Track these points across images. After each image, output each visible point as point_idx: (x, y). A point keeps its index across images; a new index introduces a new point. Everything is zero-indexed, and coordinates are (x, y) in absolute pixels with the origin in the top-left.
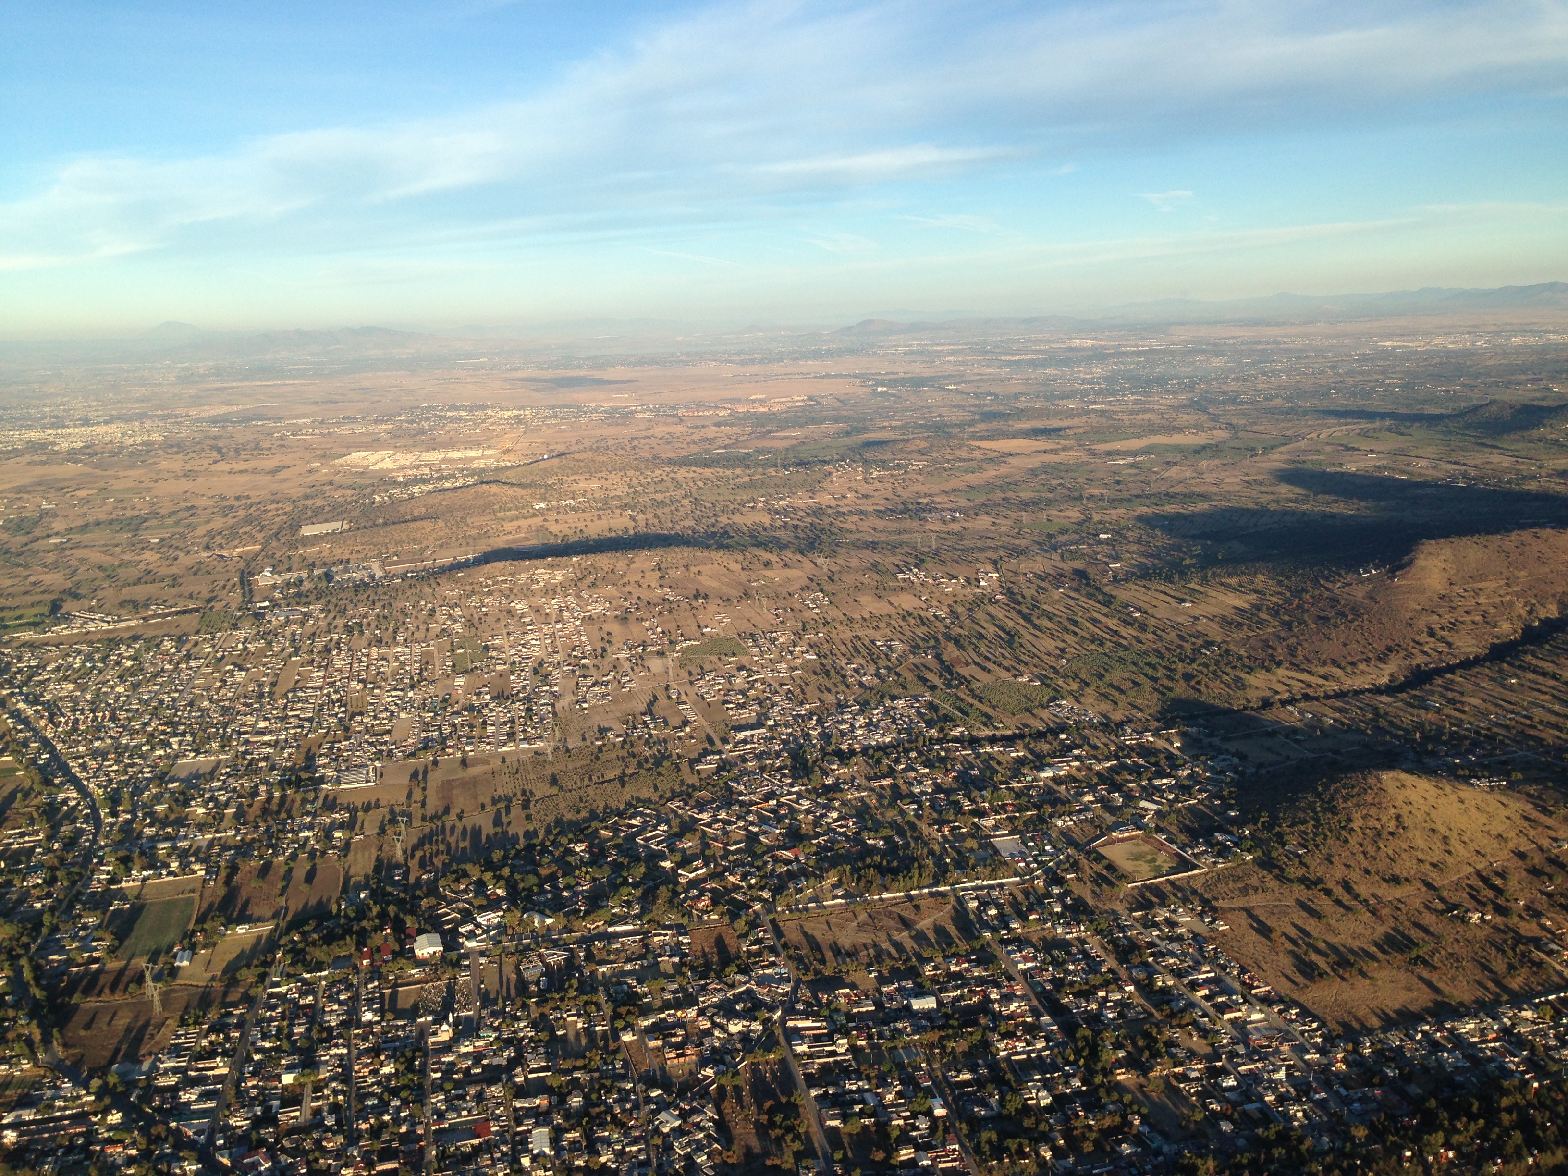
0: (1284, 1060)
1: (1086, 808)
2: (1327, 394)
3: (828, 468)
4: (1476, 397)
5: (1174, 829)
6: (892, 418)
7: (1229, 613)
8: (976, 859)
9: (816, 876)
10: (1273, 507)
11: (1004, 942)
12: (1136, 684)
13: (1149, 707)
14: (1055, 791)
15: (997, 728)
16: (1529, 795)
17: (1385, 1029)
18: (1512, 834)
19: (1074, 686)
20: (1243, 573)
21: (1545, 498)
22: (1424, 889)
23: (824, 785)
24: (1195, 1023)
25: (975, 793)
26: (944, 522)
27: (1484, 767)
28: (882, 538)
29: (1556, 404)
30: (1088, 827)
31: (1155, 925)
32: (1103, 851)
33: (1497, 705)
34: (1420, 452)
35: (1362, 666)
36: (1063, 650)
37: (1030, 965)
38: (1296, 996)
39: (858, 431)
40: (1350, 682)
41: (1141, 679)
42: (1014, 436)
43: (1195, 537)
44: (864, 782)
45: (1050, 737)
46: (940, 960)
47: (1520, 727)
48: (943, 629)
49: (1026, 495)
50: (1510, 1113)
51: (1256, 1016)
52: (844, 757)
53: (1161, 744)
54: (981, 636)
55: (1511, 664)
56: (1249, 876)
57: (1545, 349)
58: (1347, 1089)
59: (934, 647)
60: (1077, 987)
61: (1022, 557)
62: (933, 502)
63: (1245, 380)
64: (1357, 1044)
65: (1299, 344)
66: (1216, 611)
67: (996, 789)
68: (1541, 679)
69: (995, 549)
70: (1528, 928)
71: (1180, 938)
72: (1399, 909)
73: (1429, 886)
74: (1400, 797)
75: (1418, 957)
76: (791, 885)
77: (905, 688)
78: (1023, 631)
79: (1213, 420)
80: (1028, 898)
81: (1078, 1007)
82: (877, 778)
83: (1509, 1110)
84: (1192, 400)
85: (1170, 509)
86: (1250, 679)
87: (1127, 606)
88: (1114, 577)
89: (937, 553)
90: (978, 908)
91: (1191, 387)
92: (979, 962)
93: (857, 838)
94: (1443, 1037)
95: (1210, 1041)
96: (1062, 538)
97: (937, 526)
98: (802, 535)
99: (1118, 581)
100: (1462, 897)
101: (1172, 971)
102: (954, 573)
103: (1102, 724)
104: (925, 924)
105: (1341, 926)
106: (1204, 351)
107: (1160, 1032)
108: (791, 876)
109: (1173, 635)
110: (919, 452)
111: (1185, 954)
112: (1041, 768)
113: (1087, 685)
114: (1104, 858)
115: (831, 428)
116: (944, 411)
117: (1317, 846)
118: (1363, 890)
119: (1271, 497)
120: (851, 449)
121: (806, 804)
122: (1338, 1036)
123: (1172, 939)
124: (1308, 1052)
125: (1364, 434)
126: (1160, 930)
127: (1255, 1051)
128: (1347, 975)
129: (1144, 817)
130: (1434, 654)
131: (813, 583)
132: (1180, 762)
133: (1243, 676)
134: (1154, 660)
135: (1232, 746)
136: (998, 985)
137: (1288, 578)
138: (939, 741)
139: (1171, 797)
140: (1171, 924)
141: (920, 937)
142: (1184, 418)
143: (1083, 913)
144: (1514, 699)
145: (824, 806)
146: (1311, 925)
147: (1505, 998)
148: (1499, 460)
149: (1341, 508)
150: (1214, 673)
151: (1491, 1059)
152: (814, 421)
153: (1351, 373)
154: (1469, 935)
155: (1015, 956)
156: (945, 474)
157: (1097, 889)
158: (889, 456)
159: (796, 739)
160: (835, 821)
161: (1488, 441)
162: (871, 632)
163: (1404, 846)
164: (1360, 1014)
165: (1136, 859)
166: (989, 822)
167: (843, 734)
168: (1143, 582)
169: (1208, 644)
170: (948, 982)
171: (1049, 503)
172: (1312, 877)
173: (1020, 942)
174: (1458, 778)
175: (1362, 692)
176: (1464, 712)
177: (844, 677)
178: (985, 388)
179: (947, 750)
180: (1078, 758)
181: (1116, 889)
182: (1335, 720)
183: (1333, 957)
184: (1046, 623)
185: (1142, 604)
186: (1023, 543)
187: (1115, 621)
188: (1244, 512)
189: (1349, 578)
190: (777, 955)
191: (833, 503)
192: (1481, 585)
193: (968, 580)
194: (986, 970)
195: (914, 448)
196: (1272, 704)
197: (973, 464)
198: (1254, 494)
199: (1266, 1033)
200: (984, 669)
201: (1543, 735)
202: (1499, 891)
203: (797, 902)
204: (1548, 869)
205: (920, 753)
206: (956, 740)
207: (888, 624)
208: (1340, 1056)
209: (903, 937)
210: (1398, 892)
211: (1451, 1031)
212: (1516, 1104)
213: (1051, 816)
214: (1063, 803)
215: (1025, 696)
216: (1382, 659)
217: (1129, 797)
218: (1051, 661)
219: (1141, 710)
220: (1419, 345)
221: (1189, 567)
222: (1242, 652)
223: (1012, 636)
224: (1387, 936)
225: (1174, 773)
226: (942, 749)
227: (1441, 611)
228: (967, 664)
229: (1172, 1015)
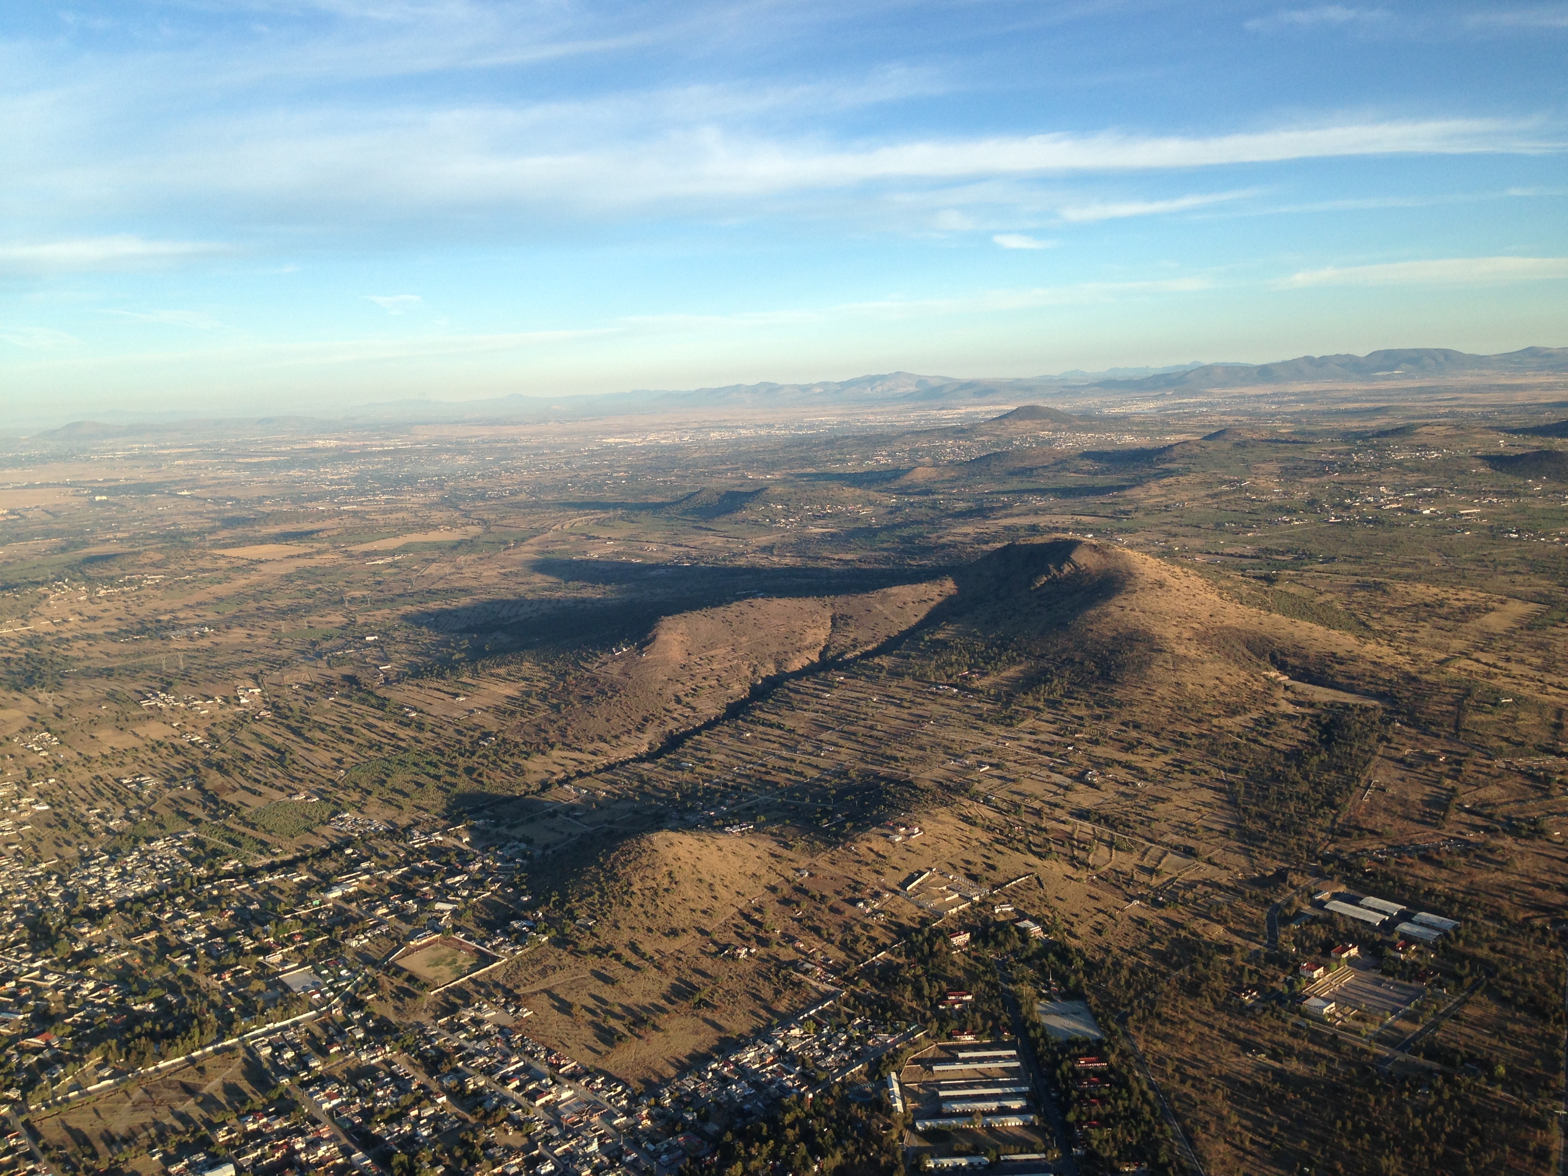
0: (595, 1131)
1: (381, 922)
2: (564, 488)
3: (42, 590)
4: (689, 486)
5: (471, 926)
6: (117, 529)
7: (501, 702)
8: (265, 1002)
9: (74, 1060)
10: (530, 596)
11: (305, 1085)
12: (420, 785)
13: (434, 806)
14: (346, 911)
15: (275, 854)
16: (772, 834)
17: (680, 1076)
18: (763, 871)
19: (356, 797)
20: (511, 662)
21: (753, 571)
22: (698, 936)
23: (74, 954)
24: (509, 1118)
25: (257, 929)
26: (191, 638)
27: (734, 815)
28: (117, 663)
29: (752, 489)
30: (384, 941)
31: (462, 1027)
32: (400, 963)
33: (738, 758)
34: (649, 537)
35: (625, 738)
36: (340, 761)
37: (335, 1102)
38: (599, 1065)
39: (76, 546)
40: (616, 754)
41: (424, 779)
42: (263, 541)
43: (461, 632)
44: (123, 941)
45: (334, 855)
46: (234, 1121)
47: (758, 775)
48: (202, 756)
49: (282, 603)
50: (793, 1128)
51: (566, 1095)
52: (94, 917)
53: (451, 841)
54: (247, 758)
55: (744, 720)
56: (546, 956)
57: (738, 442)
58: (654, 1143)
59: (193, 777)
60: (388, 1113)
61: (285, 669)
62: (176, 618)
63: (491, 477)
64: (658, 1096)
65: (535, 442)
66: (489, 702)
67: (281, 920)
68: (769, 730)
69: (254, 662)
70: (786, 954)
71: (487, 1035)
72: (679, 959)
73: (702, 932)
74: (669, 854)
75: (701, 1000)
76: (44, 1077)
77: (162, 827)
78: (294, 747)
79: (465, 516)
80: (327, 1031)
81: (390, 1134)
82: (138, 933)
83: (792, 1126)
84: (442, 498)
85: (434, 605)
86: (528, 764)
87: (401, 707)
88: (386, 679)
89: (186, 674)
90: (272, 1054)
91: (440, 486)
92: (278, 1114)
93: (121, 1007)
94: (730, 1071)
95: (525, 1132)
96: (326, 645)
97: (184, 644)
98: (16, 669)
99: (390, 683)
100: (730, 937)
101: (482, 1070)
102: (209, 693)
103: (388, 831)
104: (213, 1086)
105: (633, 987)
106: (448, 450)
107: (476, 1137)
108: (44, 1065)
109: (451, 730)
110: (153, 565)
111: (493, 1050)
112: (328, 889)
113: (369, 793)
114: (403, 970)
115: (42, 544)
116: (179, 519)
117: (604, 915)
118: (647, 948)
119: (527, 587)
120: (70, 567)
121: (52, 979)
122: (641, 1094)
123: (478, 1038)
124: (616, 1117)
125: (600, 523)
126: (467, 1031)
127: (569, 1130)
128: (642, 1033)
129: (440, 919)
130: (682, 719)
131: (36, 723)
132: (471, 856)
133: (521, 762)
134: (435, 758)
135: (518, 832)
136: (302, 1133)
137: (552, 663)
138: (210, 879)
139: (465, 893)
140: (477, 1022)
141: (209, 1102)
142: (437, 516)
143: (387, 1033)
144: (750, 751)
145: (76, 978)
146: (607, 992)
147: (776, 1021)
148: (714, 541)
149: (593, 593)
150: (494, 763)
151: (771, 1082)
152: (18, 537)
153: (583, 468)
154: (740, 971)
155: (320, 1097)
156: (187, 587)
157: (399, 1004)
158: (117, 571)
159: (32, 905)
160: (93, 991)
161: (703, 525)
162: (116, 771)
163: (678, 899)
164: (657, 1067)
165: (437, 964)
166: (275, 958)
167: (91, 890)
168: (416, 681)
169: (486, 735)
170: (246, 1143)
171: (309, 609)
172: (603, 945)
173: (322, 1080)
174: (714, 828)
175: (627, 762)
176: (712, 768)
177: (86, 825)
178: (224, 492)
179: (220, 888)
180: (367, 871)
181: (419, 1000)
182: (607, 792)
183: (630, 1019)
184: (318, 735)
185: (416, 703)
186: (285, 653)
187: (391, 724)
188: (504, 603)
189: (605, 657)
190: (36, 1161)
191: (53, 629)
192: (713, 653)
193: (226, 699)
194: (287, 1120)
195: (146, 561)
196: (550, 786)
197: (219, 575)
198: (512, 585)
199: (576, 1109)
200: (254, 792)
201: (776, 779)
202: (759, 925)
203: (54, 1095)
204: (795, 898)
205: (188, 897)
206: (229, 875)
207: (136, 759)
208: (644, 1113)
209: (189, 1106)
210: (677, 944)
211: (736, 1063)
212: (797, 1118)
213: (344, 937)
214: (356, 922)
215: (304, 815)
216: (640, 729)
217: (423, 902)
218: (328, 774)
219: (427, 811)
220: (636, 441)
221: (458, 661)
222: (519, 739)
223: (283, 753)
224: (673, 986)
225: (466, 869)
226: (214, 887)
227: (683, 679)
228: (234, 790)
229: (487, 1115)
